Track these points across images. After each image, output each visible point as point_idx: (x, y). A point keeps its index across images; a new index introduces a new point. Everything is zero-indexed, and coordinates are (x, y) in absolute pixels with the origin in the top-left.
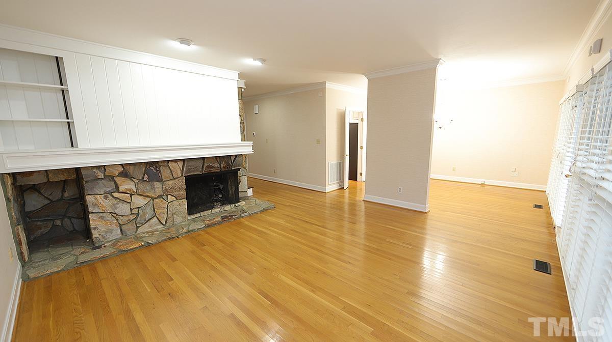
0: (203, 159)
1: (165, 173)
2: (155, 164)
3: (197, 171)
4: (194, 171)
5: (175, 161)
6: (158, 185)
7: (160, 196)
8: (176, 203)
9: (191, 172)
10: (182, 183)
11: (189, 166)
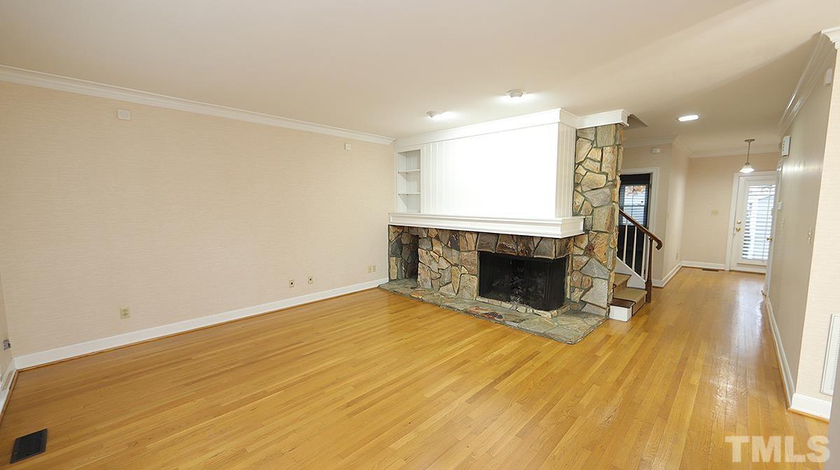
0: (498, 234)
1: (462, 243)
2: (455, 233)
3: (489, 247)
4: (486, 248)
5: (471, 233)
6: (455, 252)
7: (456, 265)
8: (467, 277)
9: (483, 248)
10: (475, 258)
11: (482, 240)
